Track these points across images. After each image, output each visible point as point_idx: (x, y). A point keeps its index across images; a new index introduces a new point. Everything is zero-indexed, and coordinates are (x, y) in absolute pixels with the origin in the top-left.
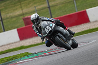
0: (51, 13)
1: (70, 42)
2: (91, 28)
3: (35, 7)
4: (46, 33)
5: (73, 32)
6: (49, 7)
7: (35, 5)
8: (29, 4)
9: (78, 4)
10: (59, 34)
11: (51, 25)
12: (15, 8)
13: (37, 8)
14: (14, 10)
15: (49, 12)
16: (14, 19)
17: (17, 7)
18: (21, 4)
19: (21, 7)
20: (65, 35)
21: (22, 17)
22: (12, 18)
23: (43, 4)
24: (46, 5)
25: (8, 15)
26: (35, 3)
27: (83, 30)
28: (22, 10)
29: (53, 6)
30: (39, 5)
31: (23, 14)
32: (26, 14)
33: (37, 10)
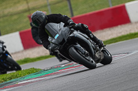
0: (71, 8)
14: (15, 3)
15: (69, 7)
16: (15, 17)
21: (27, 14)
22: (12, 15)
25: (6, 11)
27: (120, 35)
28: (27, 3)
31: (29, 10)
32: (34, 9)
33: (50, 5)
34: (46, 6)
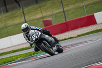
0: (65, 16)
1: (55, 48)
2: (98, 29)
3: (52, 11)
4: (33, 41)
5: (58, 39)
6: (64, 12)
7: (53, 10)
8: (47, 9)
9: (88, 9)
10: (44, 41)
11: (37, 34)
12: (36, 12)
13: (54, 12)
14: (36, 14)
16: (36, 21)
17: (38, 11)
18: (41, 9)
19: (41, 12)
20: (50, 43)
21: (42, 20)
22: (34, 20)
23: (59, 9)
24: (61, 10)
25: (31, 18)
26: (52, 8)
27: (91, 30)
28: (42, 14)
29: (67, 11)
30: (56, 10)
31: (43, 18)
32: (45, 17)
33: (54, 15)
34: (52, 15)
